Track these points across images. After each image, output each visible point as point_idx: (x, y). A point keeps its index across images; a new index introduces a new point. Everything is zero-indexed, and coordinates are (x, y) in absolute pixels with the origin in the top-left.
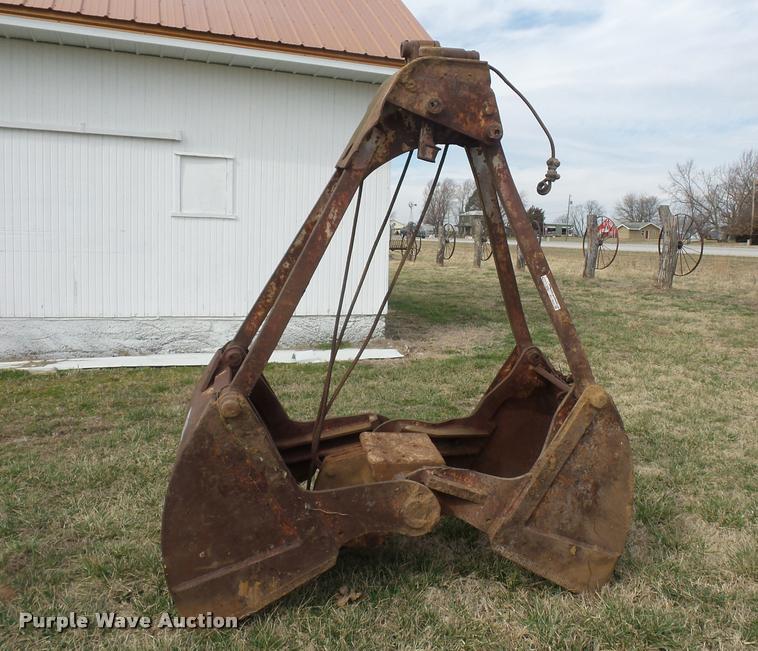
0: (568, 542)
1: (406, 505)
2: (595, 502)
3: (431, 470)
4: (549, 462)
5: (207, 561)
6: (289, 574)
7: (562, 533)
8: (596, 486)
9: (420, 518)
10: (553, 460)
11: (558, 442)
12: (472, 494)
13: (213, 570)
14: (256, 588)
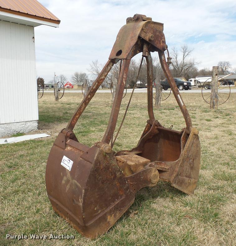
0: (188, 179)
1: (152, 176)
2: (193, 165)
3: (153, 163)
4: (185, 154)
5: (97, 211)
6: (122, 209)
7: (186, 176)
8: (193, 160)
9: (155, 179)
10: (186, 153)
11: (187, 147)
12: (166, 168)
13: (99, 214)
14: (113, 216)
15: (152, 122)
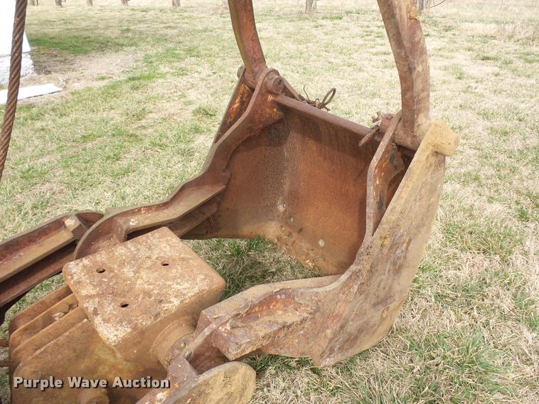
0: (381, 309)
2: (405, 257)
8: (409, 242)
15: (255, 75)
